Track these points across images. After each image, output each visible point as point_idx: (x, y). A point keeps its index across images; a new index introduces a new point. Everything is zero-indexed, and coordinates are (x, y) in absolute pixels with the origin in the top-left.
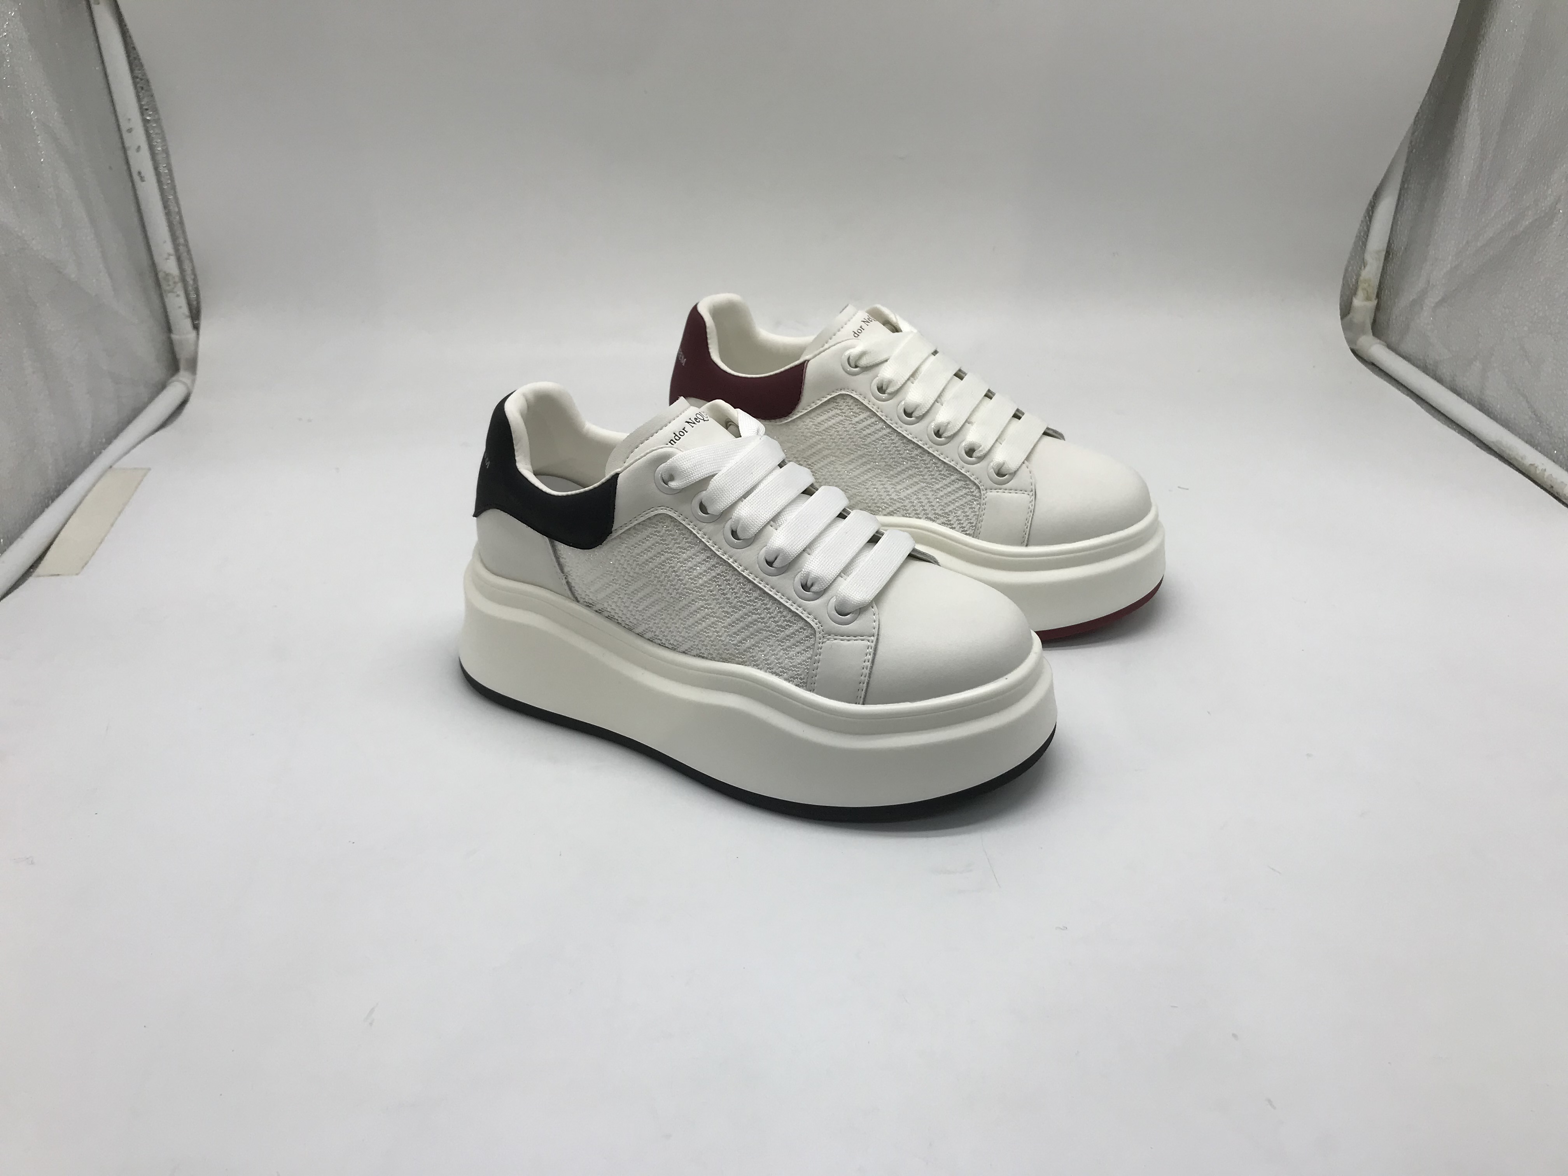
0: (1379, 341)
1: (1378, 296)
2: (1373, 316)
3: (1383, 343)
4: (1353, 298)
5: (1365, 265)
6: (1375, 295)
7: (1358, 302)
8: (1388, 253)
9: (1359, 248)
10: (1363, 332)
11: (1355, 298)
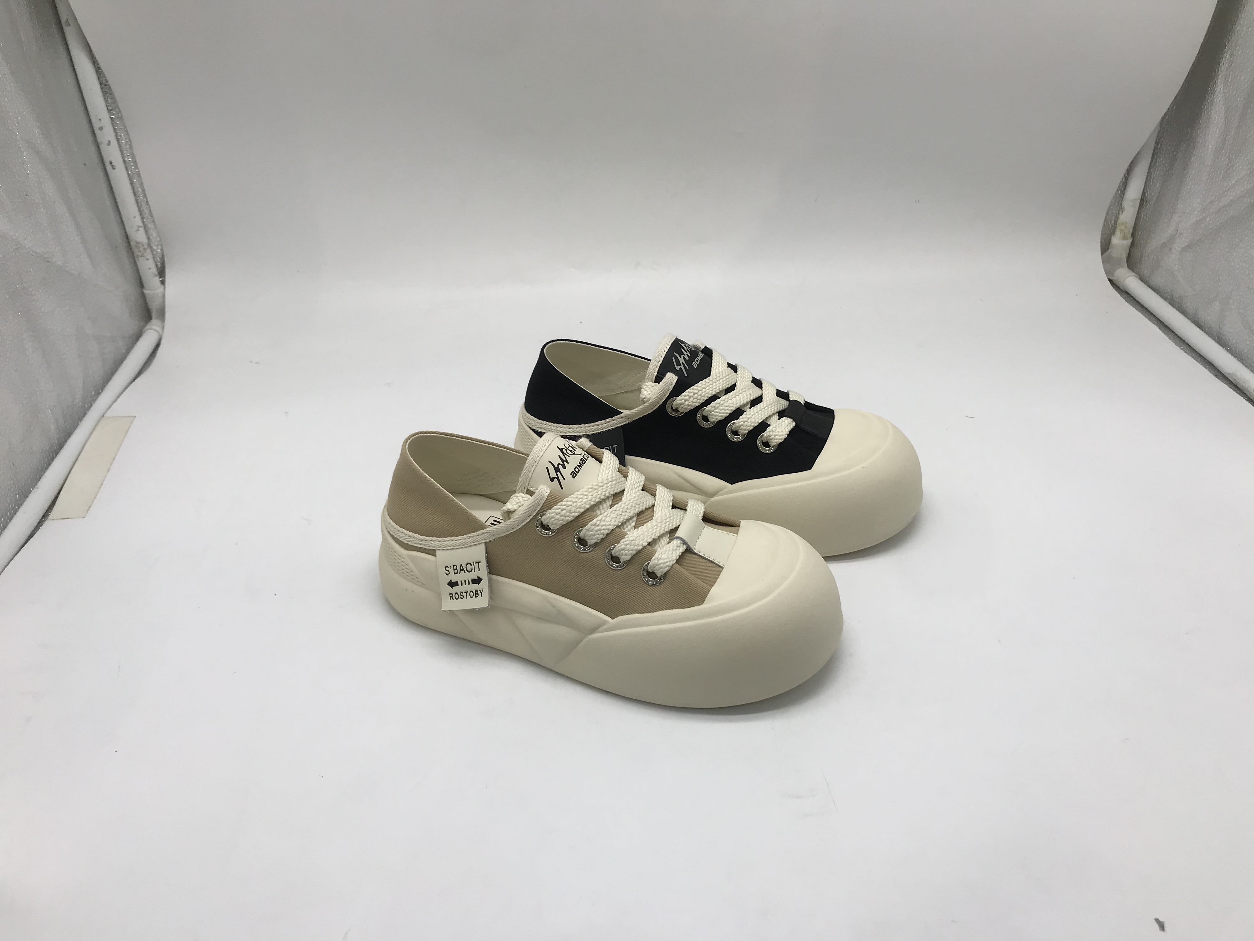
1: (1133, 235)
2: (1128, 252)
3: (1137, 275)
4: (1112, 237)
5: (1123, 210)
7: (1116, 240)
8: (1142, 200)
9: (1119, 197)
10: (1119, 265)
11: (1114, 237)
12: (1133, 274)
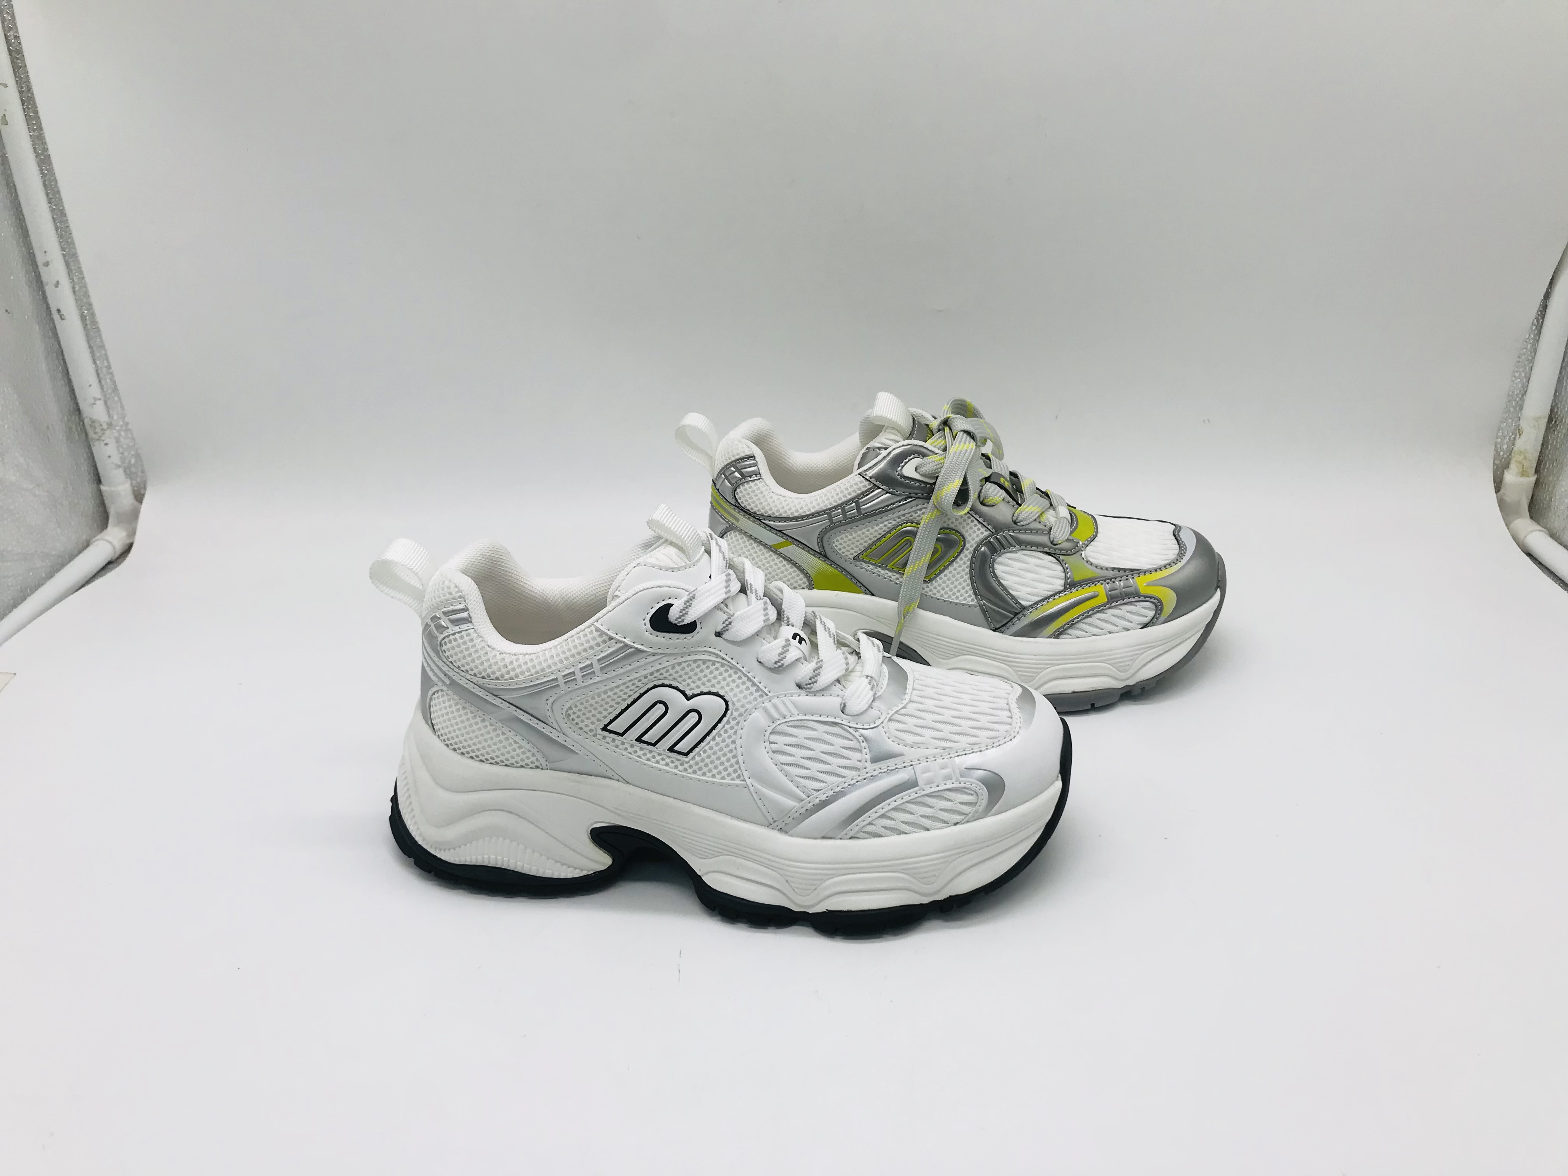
0: (1536, 526)
1: (1537, 472)
2: (1531, 494)
3: (1543, 529)
4: (1505, 472)
5: (1521, 433)
6: (1534, 470)
7: (1510, 477)
8: (1550, 419)
9: (1512, 409)
10: (1517, 513)
11: (1507, 472)
12: (1538, 527)
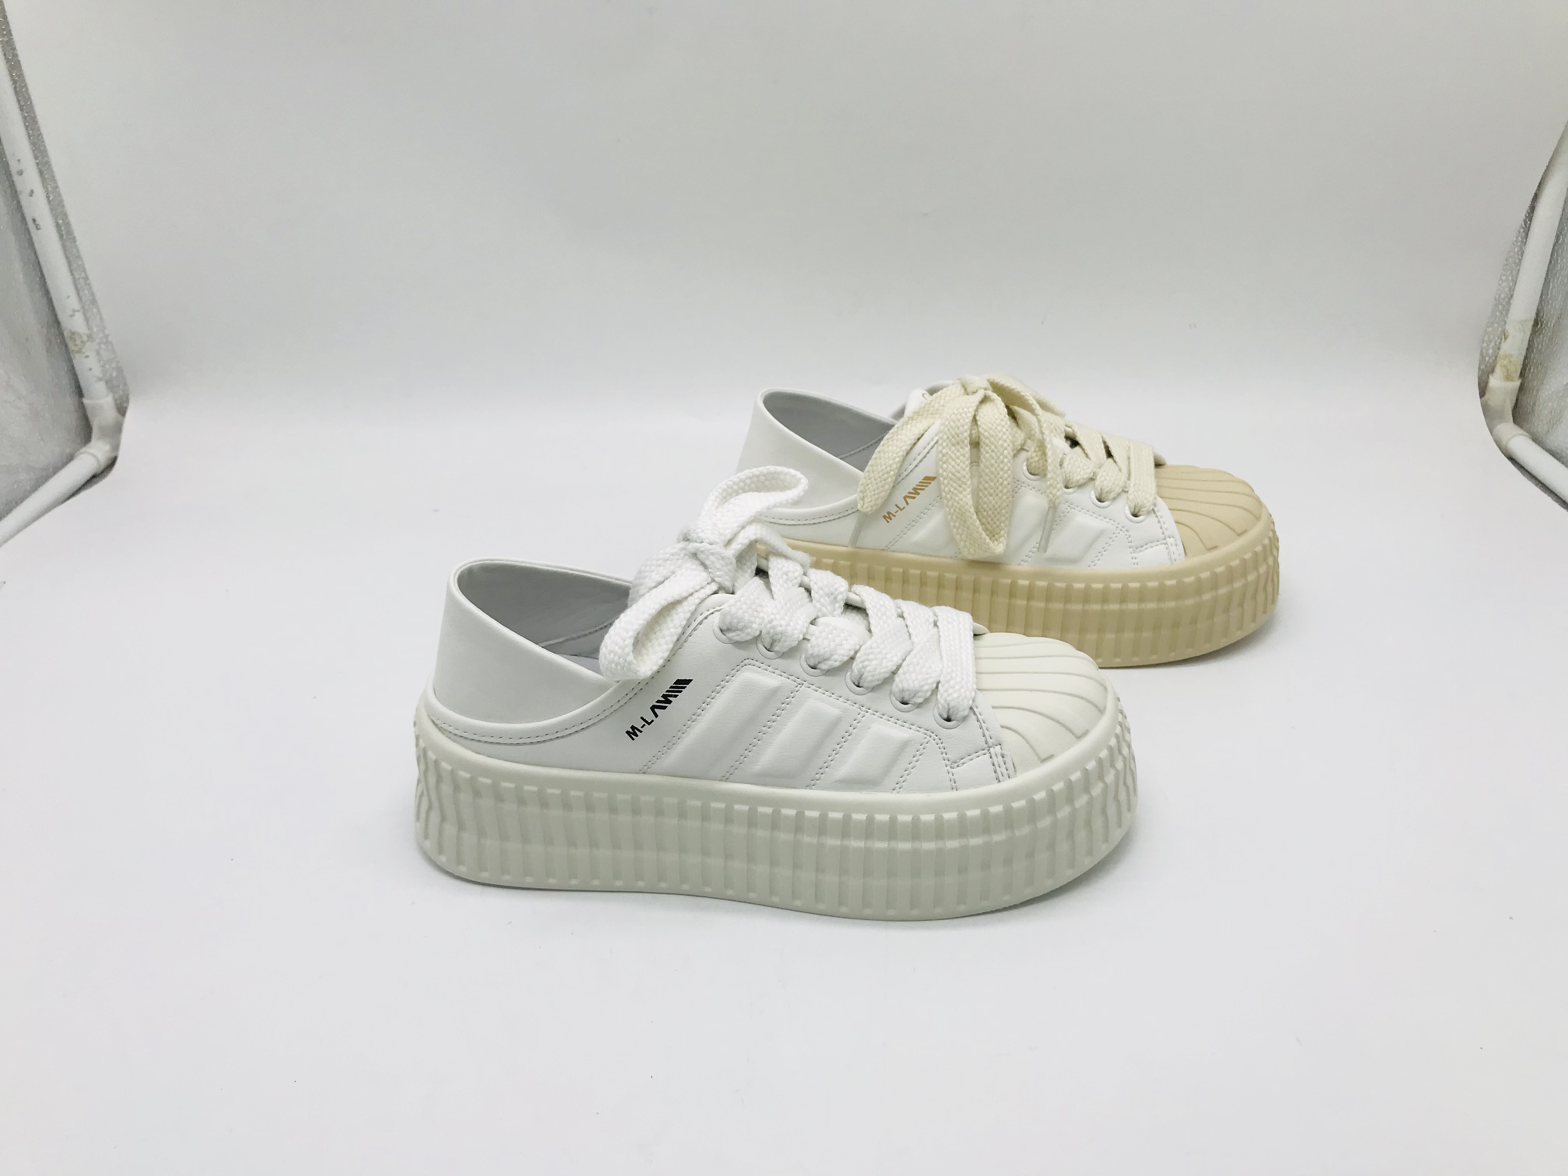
1: (1522, 375)
2: (1515, 399)
3: (1525, 433)
4: (1490, 376)
5: (1506, 335)
6: (1519, 373)
7: (1494, 382)
8: (1536, 323)
9: (1498, 314)
10: (1501, 418)
11: (1492, 376)
12: (1522, 432)
